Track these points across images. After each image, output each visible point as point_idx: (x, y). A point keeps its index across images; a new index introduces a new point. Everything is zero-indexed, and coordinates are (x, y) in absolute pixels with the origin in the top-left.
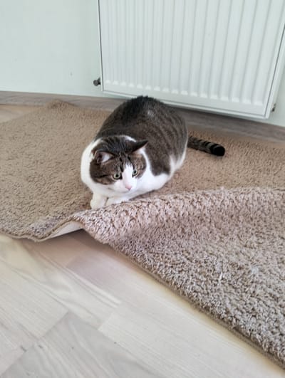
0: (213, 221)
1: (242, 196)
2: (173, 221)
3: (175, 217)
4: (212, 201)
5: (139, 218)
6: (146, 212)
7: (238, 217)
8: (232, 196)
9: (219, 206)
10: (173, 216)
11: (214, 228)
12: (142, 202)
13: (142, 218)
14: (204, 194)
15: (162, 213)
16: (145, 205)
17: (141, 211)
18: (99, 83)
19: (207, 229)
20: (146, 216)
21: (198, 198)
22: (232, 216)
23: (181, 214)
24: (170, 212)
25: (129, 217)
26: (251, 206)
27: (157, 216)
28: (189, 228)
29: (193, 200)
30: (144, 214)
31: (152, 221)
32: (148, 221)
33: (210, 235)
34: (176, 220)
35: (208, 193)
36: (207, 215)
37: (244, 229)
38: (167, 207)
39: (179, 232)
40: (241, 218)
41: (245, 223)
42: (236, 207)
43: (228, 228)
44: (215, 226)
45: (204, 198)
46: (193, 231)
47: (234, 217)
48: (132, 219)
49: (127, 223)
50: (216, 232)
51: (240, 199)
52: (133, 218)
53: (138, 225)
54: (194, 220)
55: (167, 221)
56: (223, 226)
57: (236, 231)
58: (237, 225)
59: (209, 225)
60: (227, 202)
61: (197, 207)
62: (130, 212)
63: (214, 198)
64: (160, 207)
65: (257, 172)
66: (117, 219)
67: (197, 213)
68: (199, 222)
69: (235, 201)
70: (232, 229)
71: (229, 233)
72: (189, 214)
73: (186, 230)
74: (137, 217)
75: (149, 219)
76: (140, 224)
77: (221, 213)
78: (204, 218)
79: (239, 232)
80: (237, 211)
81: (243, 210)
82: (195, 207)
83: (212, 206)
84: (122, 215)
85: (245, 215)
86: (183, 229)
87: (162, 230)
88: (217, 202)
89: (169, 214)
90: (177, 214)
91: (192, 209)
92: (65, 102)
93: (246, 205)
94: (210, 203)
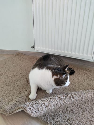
0: (78, 105)
1: (89, 94)
2: (63, 106)
3: (64, 104)
4: (78, 97)
5: (49, 106)
6: (52, 103)
7: (88, 103)
8: (86, 95)
9: (81, 99)
10: (63, 104)
11: (79, 108)
12: (50, 98)
13: (51, 106)
14: (75, 94)
15: (59, 103)
16: (51, 100)
17: (50, 103)
18: (33, 47)
19: (76, 108)
20: (52, 105)
21: (72, 96)
22: (86, 103)
23: (66, 103)
24: (62, 102)
26: (93, 98)
27: (56, 105)
28: (69, 108)
29: (71, 97)
30: (51, 104)
31: (54, 107)
32: (53, 107)
33: (78, 111)
34: (64, 105)
35: (76, 94)
36: (76, 103)
37: (91, 108)
38: (60, 101)
39: (65, 110)
40: (89, 103)
41: (91, 106)
42: (87, 99)
43: (84, 108)
44: (79, 107)
45: (75, 96)
46: (71, 109)
47: (87, 103)
48: (46, 107)
49: (44, 109)
50: (80, 110)
51: (88, 96)
52: (47, 107)
53: (49, 109)
54: (71, 105)
55: (60, 106)
56: (83, 107)
57: (88, 109)
58: (88, 107)
59: (77, 107)
60: (84, 97)
61: (72, 100)
62: (45, 104)
63: (79, 96)
64: (58, 101)
66: (40, 107)
67: (72, 102)
68: (73, 105)
69: (87, 97)
70: (86, 108)
71: (85, 110)
72: (69, 103)
73: (68, 109)
74: (48, 106)
75: (54, 106)
76: (50, 109)
77: (81, 102)
78: (75, 104)
79: (89, 110)
80: (88, 100)
81: (90, 100)
82: (71, 100)
83: (78, 99)
84: (42, 105)
85: (91, 102)
86: (67, 109)
87: (58, 110)
88: (80, 97)
89: (62, 103)
90: (64, 103)
91: (70, 101)
92: (21, 53)
93: (91, 98)
94: (77, 98)
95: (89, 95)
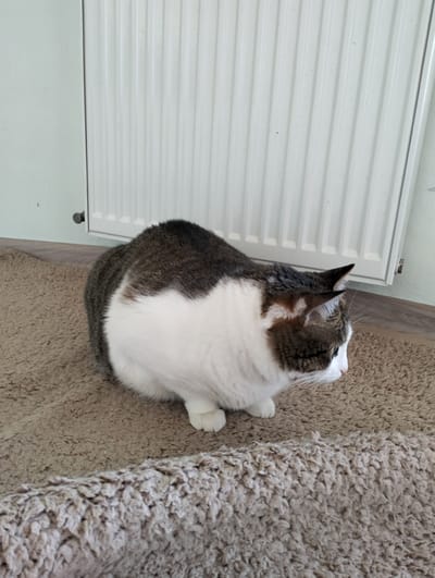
0: (297, 526)
1: (366, 456)
2: (193, 533)
3: (199, 523)
4: (295, 473)
5: (89, 537)
6: (112, 514)
7: (359, 513)
8: (342, 458)
9: (311, 487)
10: (191, 521)
11: (300, 546)
12: (105, 481)
13: (100, 533)
14: (273, 454)
15: (161, 513)
16: (110, 490)
17: (98, 512)
18: (83, 220)
19: (282, 549)
20: (111, 527)
21: (258, 467)
22: (344, 510)
23: (214, 513)
24: (184, 509)
25: (57, 534)
26: (388, 482)
27: (145, 524)
28: (237, 549)
29: (246, 473)
30: (104, 520)
31: (130, 539)
32: (118, 543)
33: (291, 568)
34: (198, 529)
35: (284, 451)
36: (283, 511)
37: (376, 545)
38: (174, 496)
39: (211, 561)
40: (367, 516)
41: (377, 530)
42: (353, 486)
43: (335, 547)
44: (304, 541)
45: (272, 464)
46: (247, 555)
47: (350, 513)
48: (68, 538)
49: (49, 551)
50: (304, 559)
51: (360, 465)
52: (71, 537)
53: (87, 554)
54: (250, 526)
55: (175, 535)
56: (324, 541)
57: (357, 554)
58: (357, 536)
59: (287, 537)
60: (331, 475)
61: (257, 491)
62: (61, 519)
63: (300, 465)
64: (154, 496)
65: (382, 391)
66: (18, 541)
67: (257, 507)
68: (262, 529)
69: (350, 471)
70: (346, 547)
71: (340, 560)
72: (236, 512)
73: (228, 557)
74: (81, 531)
75: (123, 533)
76: (93, 552)
77: (316, 505)
78: (275, 519)
79: (365, 558)
80: (356, 497)
81: (370, 493)
82: (251, 492)
83: (294, 488)
84: (36, 528)
85: (376, 507)
86: (220, 554)
87: (162, 560)
88: (307, 475)
89: (181, 514)
90: (202, 514)
91: (243, 498)
93: (377, 481)
94: (290, 478)
95: (362, 461)
